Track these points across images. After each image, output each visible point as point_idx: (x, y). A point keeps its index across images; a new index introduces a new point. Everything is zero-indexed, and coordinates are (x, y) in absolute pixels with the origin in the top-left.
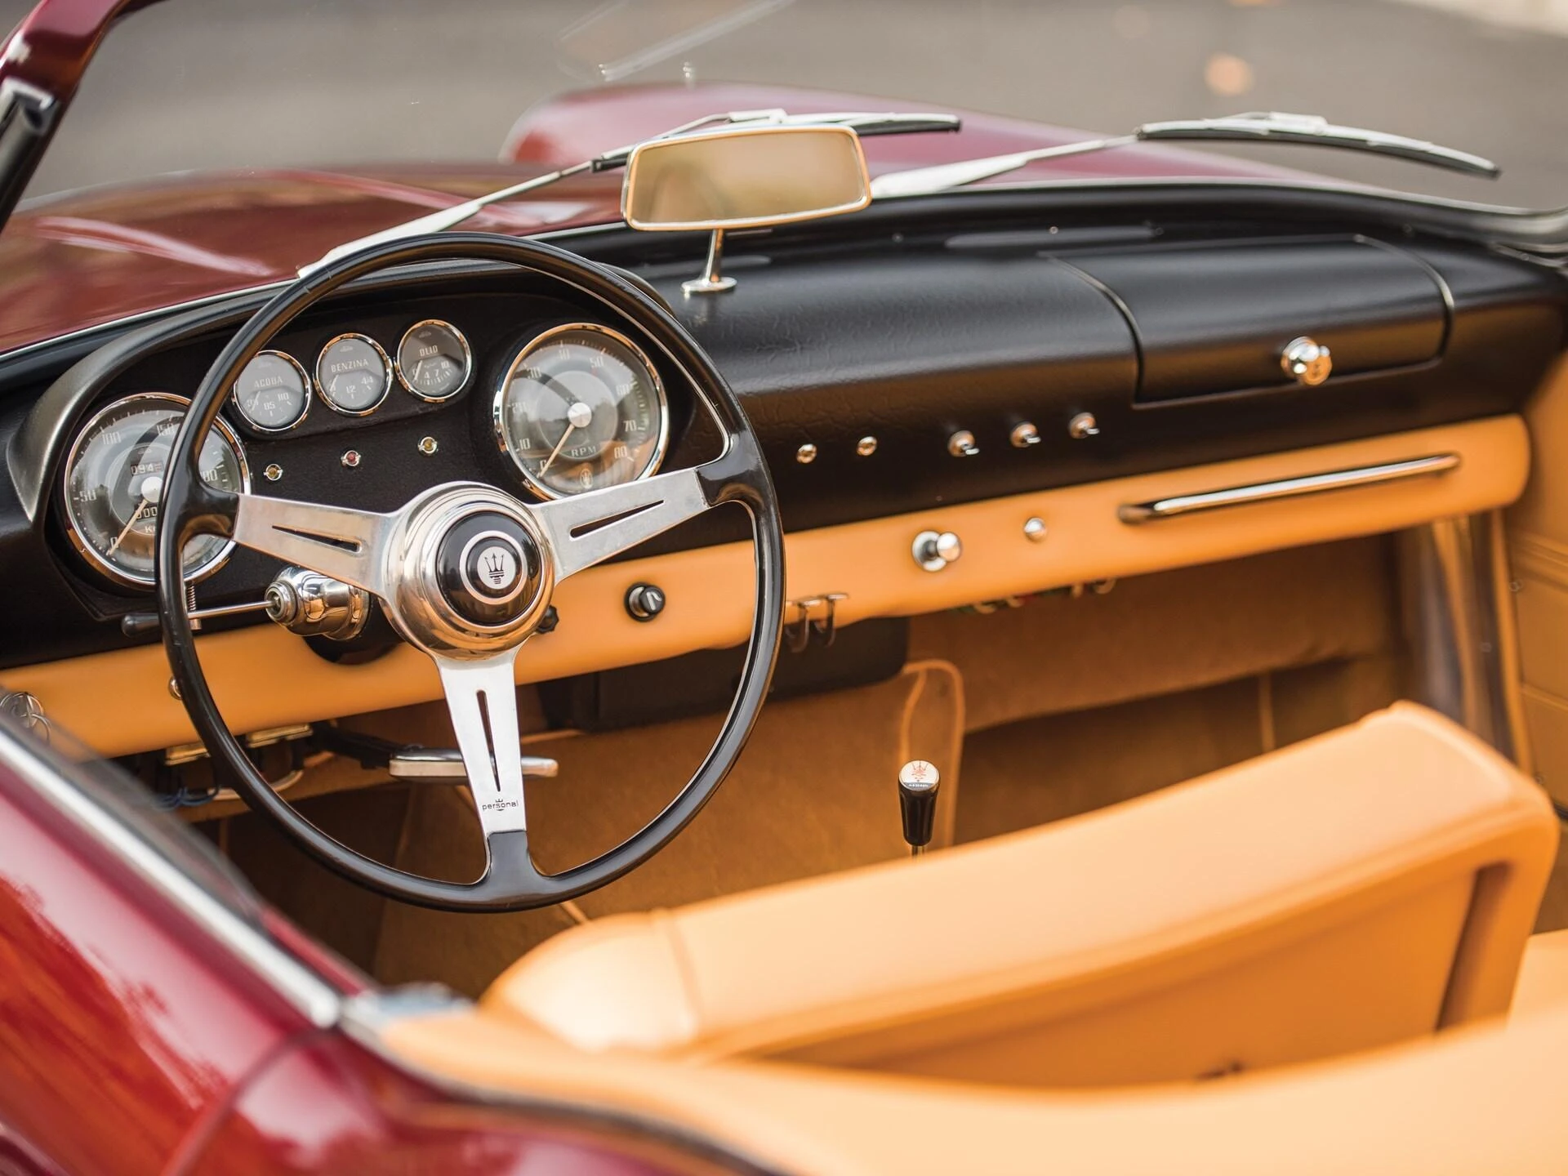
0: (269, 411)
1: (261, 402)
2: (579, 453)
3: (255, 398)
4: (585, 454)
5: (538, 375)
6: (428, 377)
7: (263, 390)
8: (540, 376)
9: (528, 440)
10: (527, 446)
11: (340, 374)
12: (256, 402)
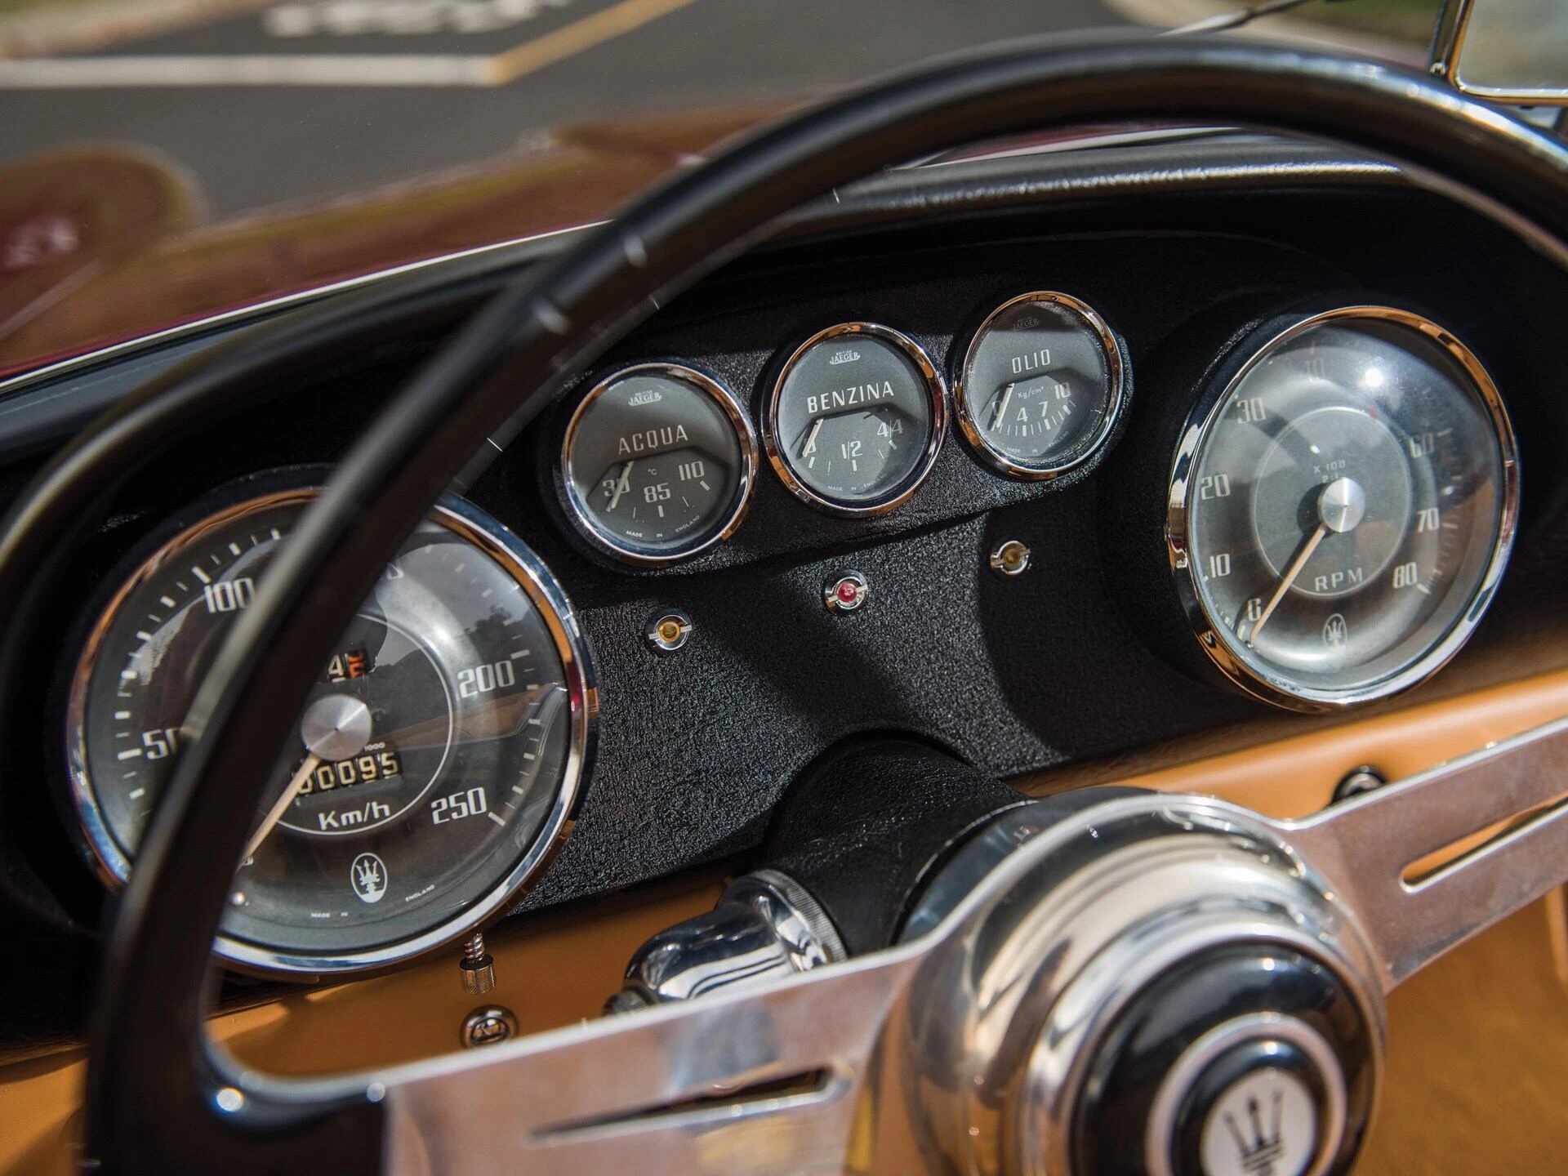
0: (655, 505)
1: (638, 483)
2: (1329, 584)
3: (620, 476)
4: (1340, 586)
5: (1259, 415)
6: (1025, 418)
7: (638, 458)
8: (1264, 417)
9: (1227, 557)
10: (1223, 570)
11: (826, 416)
12: (624, 482)
